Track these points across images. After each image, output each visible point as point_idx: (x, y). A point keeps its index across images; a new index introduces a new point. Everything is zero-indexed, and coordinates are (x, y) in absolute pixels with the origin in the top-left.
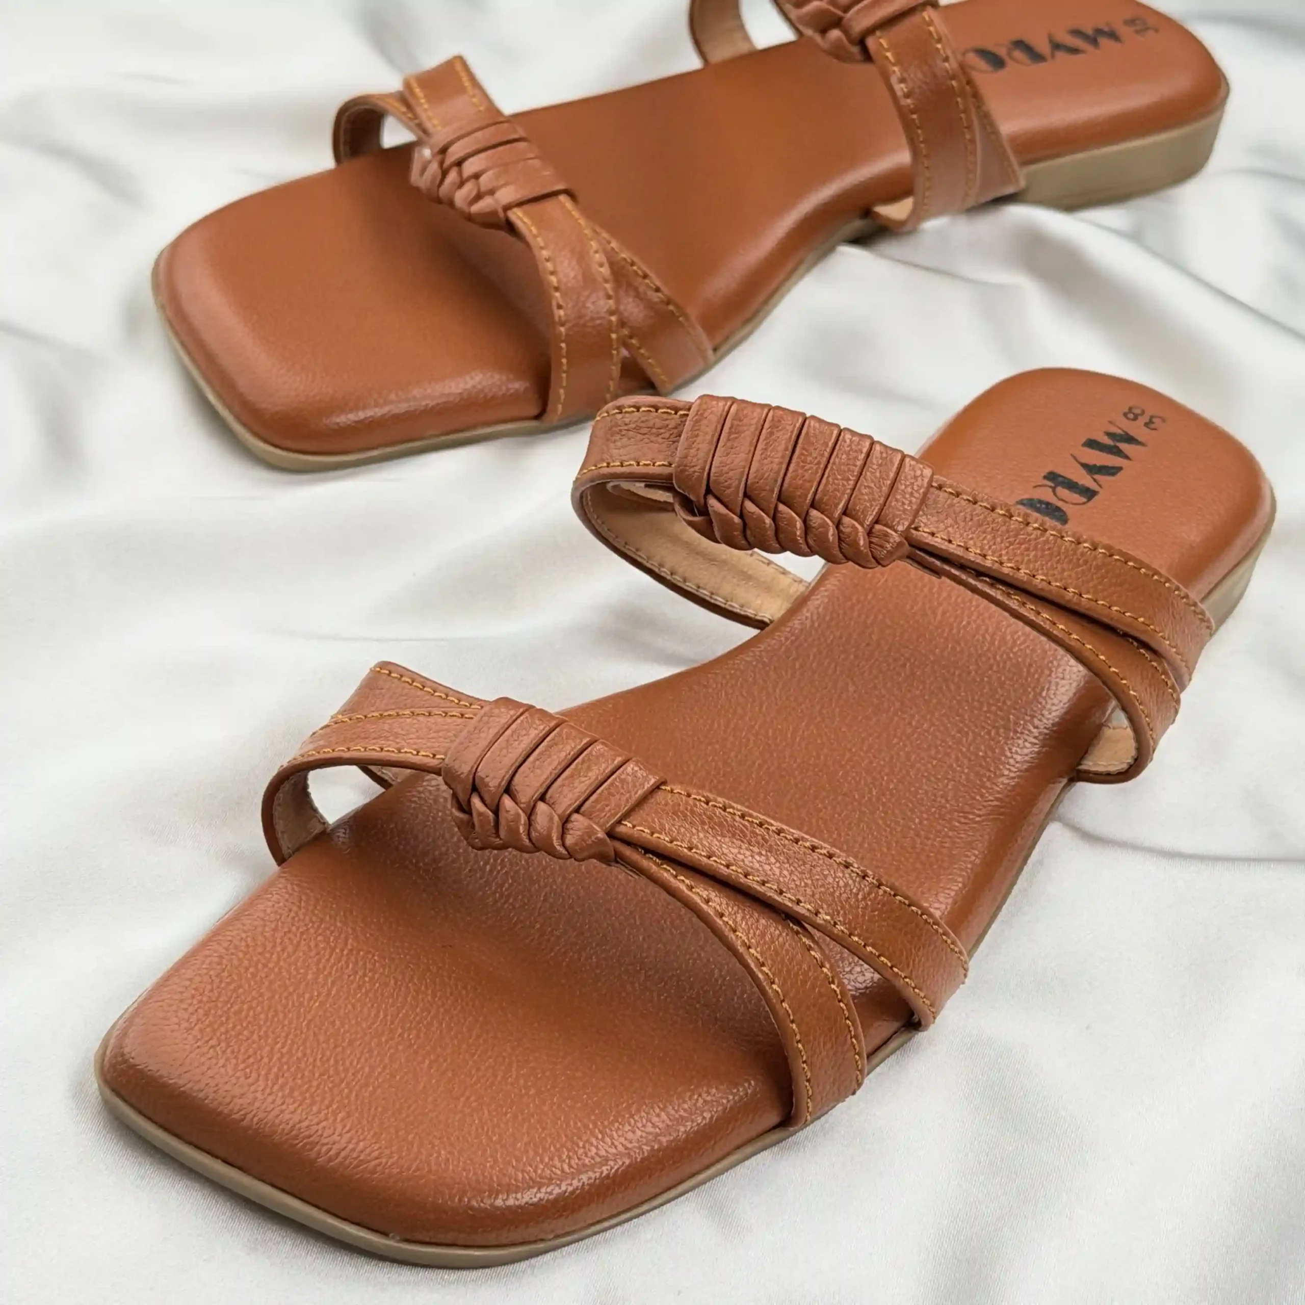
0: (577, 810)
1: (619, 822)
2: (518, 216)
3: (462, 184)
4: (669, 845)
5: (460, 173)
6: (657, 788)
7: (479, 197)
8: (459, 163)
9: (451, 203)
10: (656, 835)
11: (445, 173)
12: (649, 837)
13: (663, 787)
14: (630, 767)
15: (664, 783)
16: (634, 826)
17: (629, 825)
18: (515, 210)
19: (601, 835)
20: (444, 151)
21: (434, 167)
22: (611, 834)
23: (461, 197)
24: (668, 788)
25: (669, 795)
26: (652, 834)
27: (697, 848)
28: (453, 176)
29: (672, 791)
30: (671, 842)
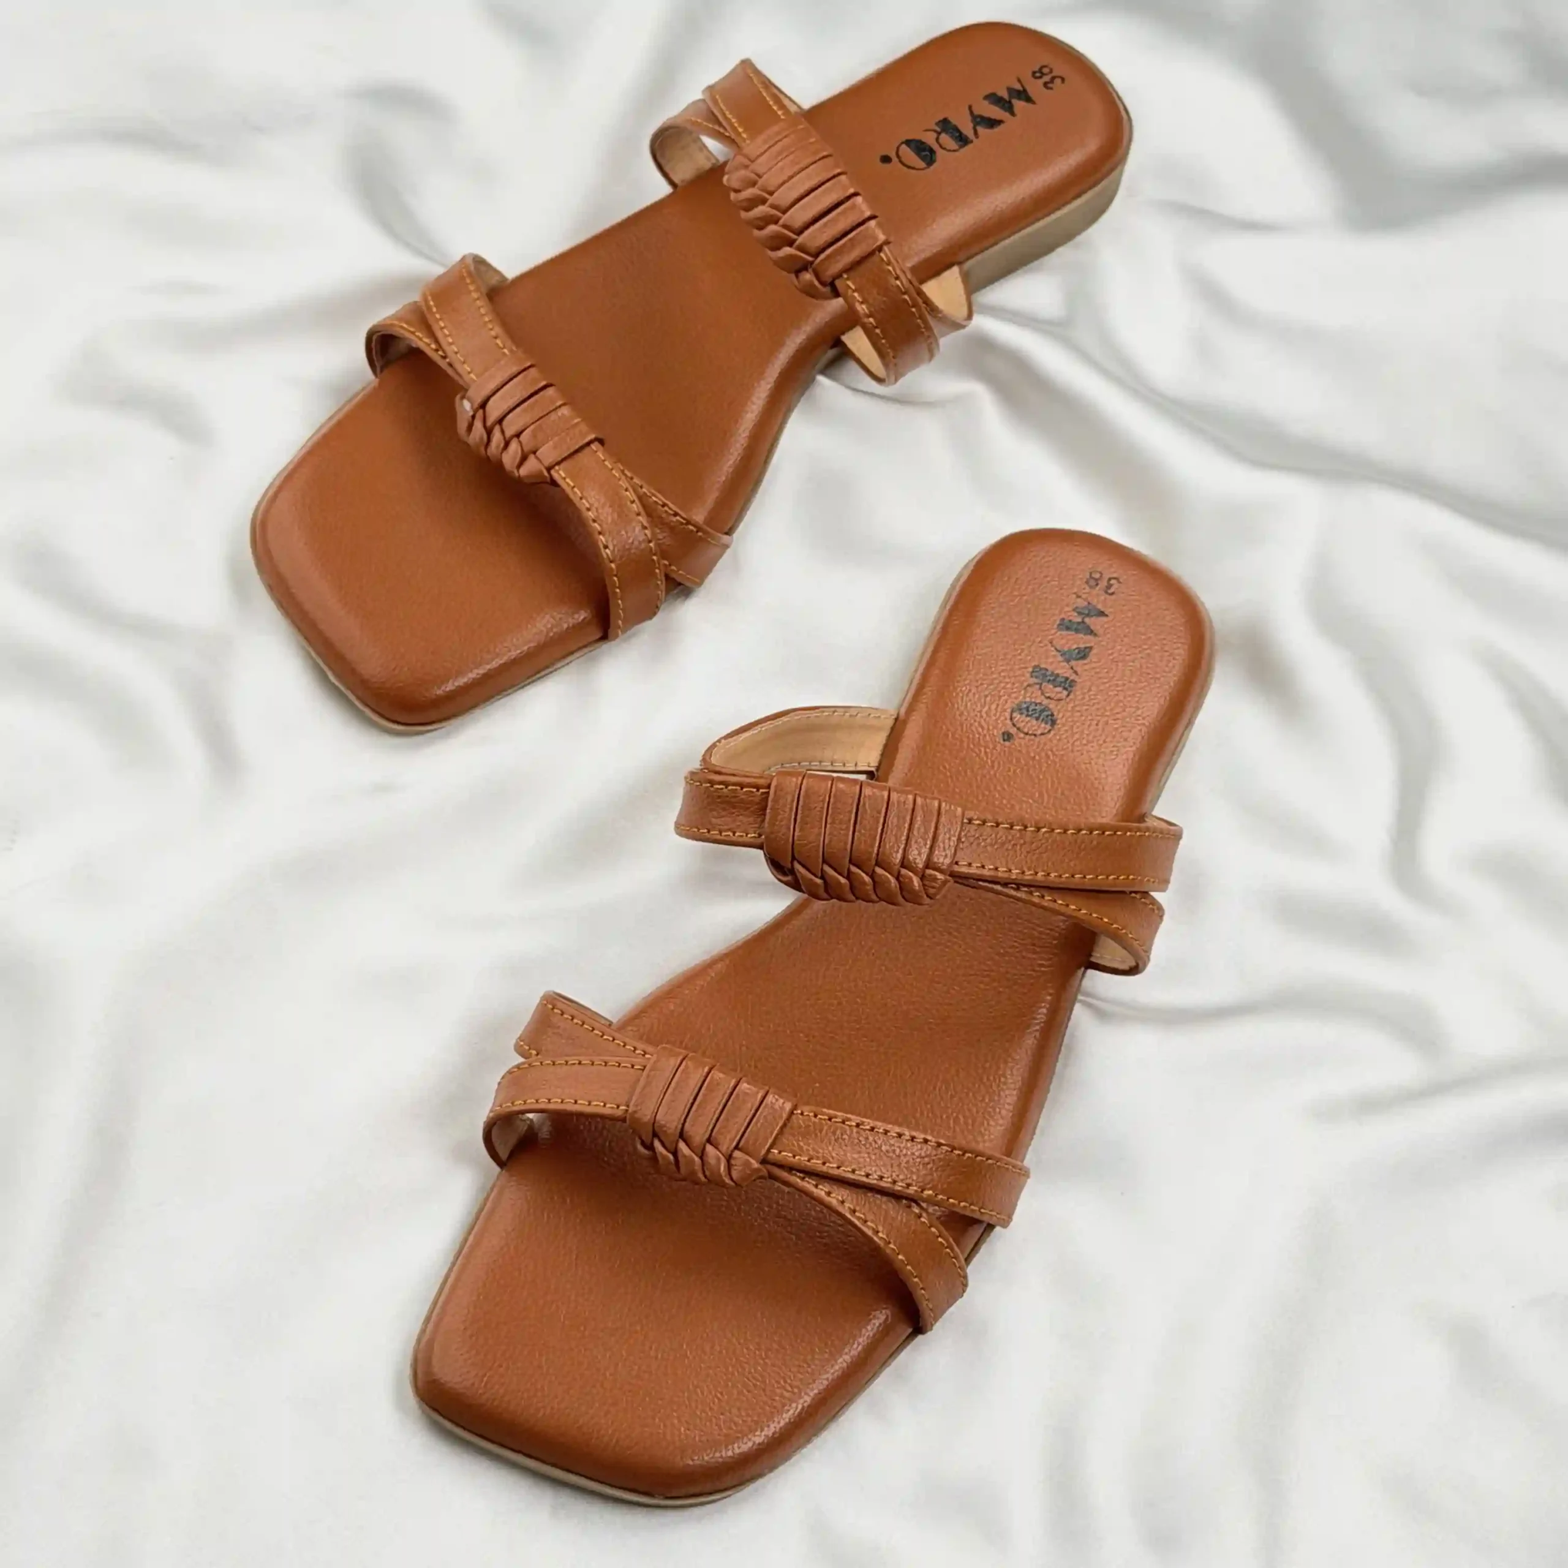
0: (737, 1148)
1: (769, 1151)
2: (559, 474)
3: (507, 444)
4: (808, 1163)
5: (503, 432)
6: (792, 1113)
7: (524, 459)
8: (500, 421)
9: (500, 465)
10: (797, 1158)
11: (489, 432)
12: (792, 1159)
13: (795, 1112)
14: (770, 1098)
15: (795, 1107)
16: (780, 1152)
17: (776, 1151)
18: (557, 468)
19: (755, 1165)
20: (483, 405)
21: (478, 425)
22: (764, 1161)
23: (509, 459)
24: (799, 1112)
25: (801, 1117)
26: (794, 1157)
27: (830, 1163)
28: (497, 436)
29: (802, 1114)
30: (809, 1161)
